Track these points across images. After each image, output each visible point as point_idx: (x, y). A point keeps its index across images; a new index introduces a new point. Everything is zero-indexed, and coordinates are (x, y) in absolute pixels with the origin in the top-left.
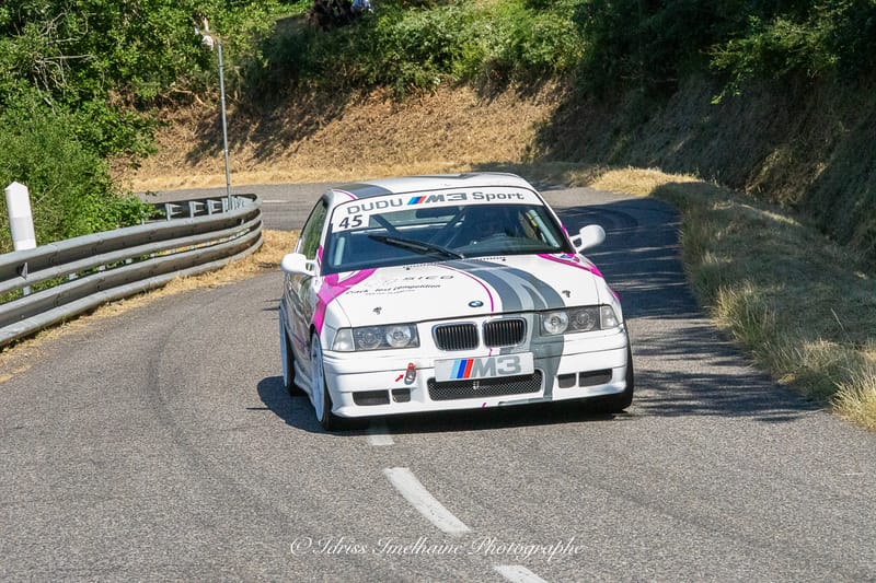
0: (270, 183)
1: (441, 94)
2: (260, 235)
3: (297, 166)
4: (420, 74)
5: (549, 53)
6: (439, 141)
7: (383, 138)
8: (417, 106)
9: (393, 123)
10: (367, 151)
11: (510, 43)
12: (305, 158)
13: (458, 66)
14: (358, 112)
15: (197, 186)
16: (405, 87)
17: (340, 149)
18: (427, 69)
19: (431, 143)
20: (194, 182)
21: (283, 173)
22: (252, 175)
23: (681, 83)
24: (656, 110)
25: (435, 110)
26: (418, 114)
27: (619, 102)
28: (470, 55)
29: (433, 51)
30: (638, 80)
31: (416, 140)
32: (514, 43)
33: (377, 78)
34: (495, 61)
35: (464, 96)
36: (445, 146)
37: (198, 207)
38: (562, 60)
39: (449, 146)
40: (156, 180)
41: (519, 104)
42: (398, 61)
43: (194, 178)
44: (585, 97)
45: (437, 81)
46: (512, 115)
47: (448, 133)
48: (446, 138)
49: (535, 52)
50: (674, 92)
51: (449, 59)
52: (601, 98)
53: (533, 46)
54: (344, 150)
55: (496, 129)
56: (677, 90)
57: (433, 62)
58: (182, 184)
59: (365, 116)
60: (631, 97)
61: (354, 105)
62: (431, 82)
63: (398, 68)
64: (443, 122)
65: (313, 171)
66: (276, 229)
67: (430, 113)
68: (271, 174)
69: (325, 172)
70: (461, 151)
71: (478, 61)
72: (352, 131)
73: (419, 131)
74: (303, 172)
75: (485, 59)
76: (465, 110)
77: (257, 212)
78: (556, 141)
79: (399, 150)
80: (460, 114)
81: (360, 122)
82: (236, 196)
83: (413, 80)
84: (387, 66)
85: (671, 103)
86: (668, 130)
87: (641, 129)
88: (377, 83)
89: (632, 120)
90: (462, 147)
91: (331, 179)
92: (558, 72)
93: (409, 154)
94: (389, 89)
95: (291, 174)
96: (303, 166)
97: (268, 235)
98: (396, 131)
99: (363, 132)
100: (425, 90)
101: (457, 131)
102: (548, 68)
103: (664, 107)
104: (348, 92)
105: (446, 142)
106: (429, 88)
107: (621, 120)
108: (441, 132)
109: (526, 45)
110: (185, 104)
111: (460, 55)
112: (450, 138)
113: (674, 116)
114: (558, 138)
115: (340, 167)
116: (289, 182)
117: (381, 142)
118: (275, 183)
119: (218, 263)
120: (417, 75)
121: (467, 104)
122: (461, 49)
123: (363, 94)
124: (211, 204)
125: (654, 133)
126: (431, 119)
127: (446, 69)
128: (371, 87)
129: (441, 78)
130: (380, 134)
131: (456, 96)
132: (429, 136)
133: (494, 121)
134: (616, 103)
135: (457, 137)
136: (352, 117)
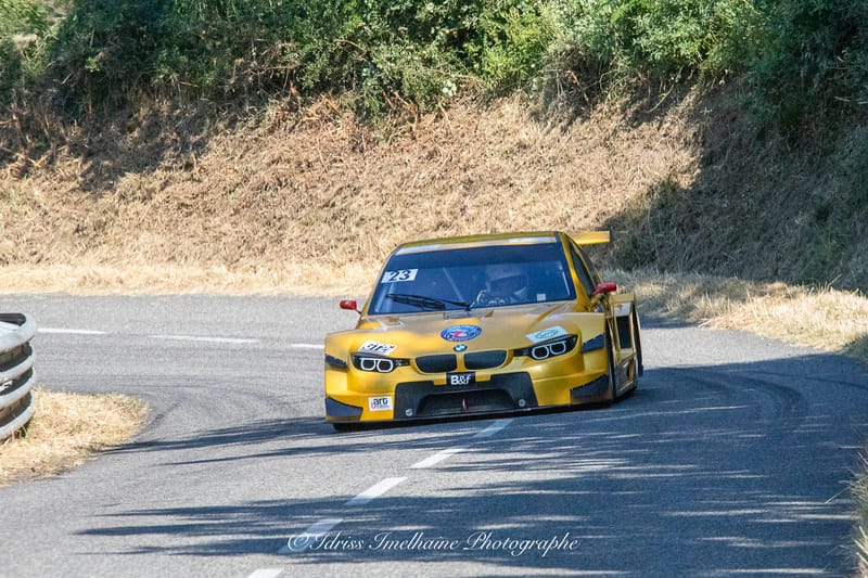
0: (77, 292)
1: (457, 117)
2: (25, 402)
3: (140, 257)
4: (413, 72)
5: (691, 39)
6: (447, 218)
7: (328, 205)
8: (404, 141)
9: (351, 173)
10: (293, 230)
11: (609, 15)
12: (159, 240)
13: (496, 59)
14: (278, 146)
16: (380, 97)
17: (235, 224)
18: (428, 62)
19: (431, 220)
21: (107, 271)
22: (40, 272)
25: (443, 150)
26: (406, 157)
27: (832, 150)
28: (522, 35)
31: (397, 213)
32: (616, 16)
33: (322, 76)
34: (575, 51)
36: (459, 228)
38: (716, 56)
42: (369, 42)
44: (762, 136)
45: (449, 88)
46: (604, 168)
47: (467, 201)
48: (463, 210)
49: (660, 35)
51: (478, 43)
52: (794, 140)
53: (657, 23)
54: (244, 227)
55: (571, 197)
57: (444, 48)
59: (291, 155)
61: (271, 131)
62: (435, 90)
63: (369, 56)
64: (457, 176)
65: (172, 268)
66: (69, 391)
67: (431, 156)
68: (81, 271)
69: (199, 272)
71: (537, 48)
72: (263, 187)
74: (149, 270)
76: (507, 155)
77: (23, 351)
79: (361, 232)
80: (496, 161)
81: (281, 167)
83: (399, 85)
89: (855, 192)
91: (210, 288)
92: (707, 80)
94: (349, 97)
95: (123, 275)
96: (151, 257)
97: (43, 403)
98: (356, 191)
99: (286, 191)
100: (423, 106)
101: (487, 197)
102: (686, 70)
104: (261, 102)
106: (431, 103)
107: (833, 189)
108: (452, 197)
109: (643, 20)
111: (501, 35)
112: (471, 212)
115: (231, 263)
116: (118, 290)
117: (323, 214)
118: (87, 292)
120: (408, 72)
121: (510, 142)
122: (503, 21)
123: (291, 109)
126: (434, 169)
127: (469, 64)
128: (307, 94)
129: (458, 83)
130: (323, 197)
131: (488, 122)
132: (426, 204)
133: (566, 180)
134: (826, 153)
135: (485, 212)
136: (266, 155)
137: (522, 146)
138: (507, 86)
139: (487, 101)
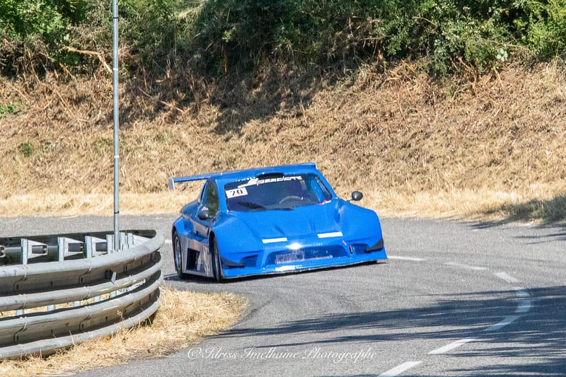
1: (507, 78)
4: (473, 43)
6: (498, 157)
7: (406, 146)
8: (465, 97)
9: (424, 121)
10: (378, 165)
13: (539, 32)
15: (90, 212)
16: (448, 62)
17: (333, 160)
18: (486, 35)
19: (484, 158)
20: (86, 205)
25: (496, 103)
26: (467, 109)
31: (460, 151)
33: (403, 45)
35: (545, 82)
36: (508, 165)
37: (72, 247)
39: (514, 166)
40: (24, 198)
43: (87, 198)
45: (502, 55)
48: (510, 151)
51: (525, 19)
54: (341, 162)
57: (498, 23)
58: (66, 206)
59: (378, 107)
61: (363, 89)
62: (491, 57)
63: (439, 30)
64: (506, 124)
67: (487, 108)
70: (533, 175)
72: (356, 132)
73: (465, 138)
76: (546, 107)
79: (431, 167)
80: (537, 112)
81: (370, 116)
82: (127, 232)
83: (462, 53)
88: (402, 54)
90: (534, 167)
93: (447, 175)
94: (422, 64)
98: (427, 136)
99: (373, 135)
100: (481, 69)
101: (529, 141)
104: (355, 66)
105: (509, 159)
106: (488, 67)
108: (502, 140)
110: (83, 72)
111: (544, 13)
112: (516, 152)
117: (401, 153)
119: (61, 342)
120: (469, 42)
121: (549, 97)
123: (379, 71)
124: (92, 242)
126: (489, 118)
127: (518, 36)
129: (509, 51)
130: (402, 139)
131: (532, 82)
132: (482, 146)
135: (528, 152)
136: (358, 107)
137: (558, 100)
138: (547, 54)
139: (532, 65)
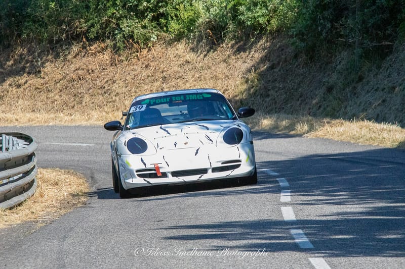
1: (157, 50)
4: (138, 32)
5: (263, 16)
7: (102, 87)
8: (134, 61)
9: (112, 74)
10: (87, 98)
11: (226, 7)
12: (27, 103)
14: (79, 63)
16: (124, 42)
17: (61, 96)
18: (144, 27)
23: (395, 46)
24: (370, 70)
25: (152, 64)
26: (136, 67)
27: (331, 62)
28: (185, 15)
29: (152, 11)
30: (354, 43)
31: (133, 90)
32: (229, 7)
33: (98, 33)
34: (210, 22)
35: (180, 52)
38: (274, 23)
41: (232, 61)
42: (119, 19)
44: (296, 56)
45: (154, 38)
46: (225, 71)
49: (250, 14)
50: (387, 55)
51: (166, 19)
52: (311, 58)
53: (249, 9)
54: (65, 97)
56: (391, 52)
57: (151, 21)
59: (84, 67)
60: (343, 58)
61: (75, 57)
62: (147, 39)
63: (118, 25)
64: (158, 75)
67: (147, 66)
71: (192, 21)
72: (72, 80)
75: (200, 20)
76: (181, 66)
78: (268, 96)
79: (117, 99)
80: (176, 68)
81: (80, 72)
83: (132, 37)
84: (108, 22)
85: (385, 64)
86: (383, 89)
87: (355, 88)
89: (346, 79)
92: (271, 33)
94: (109, 42)
96: (24, 110)
98: (114, 82)
99: (83, 82)
100: (142, 46)
101: (173, 84)
102: (262, 29)
103: (379, 67)
104: (70, 44)
106: (146, 44)
107: (333, 78)
108: (157, 84)
109: (242, 8)
111: (176, 16)
113: (389, 76)
114: (270, 93)
117: (100, 91)
120: (136, 32)
121: (182, 61)
122: (177, 9)
123: (84, 48)
125: (368, 92)
126: (149, 72)
127: (162, 28)
128: (91, 41)
129: (158, 36)
130: (100, 84)
131: (171, 52)
132: (146, 87)
133: (208, 76)
134: (327, 64)
136: (73, 67)
137: (187, 62)
138: (179, 37)
